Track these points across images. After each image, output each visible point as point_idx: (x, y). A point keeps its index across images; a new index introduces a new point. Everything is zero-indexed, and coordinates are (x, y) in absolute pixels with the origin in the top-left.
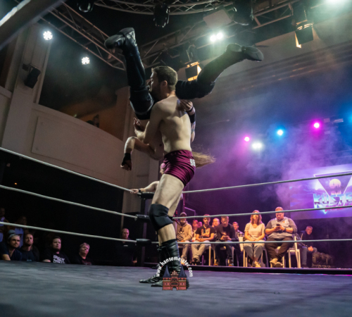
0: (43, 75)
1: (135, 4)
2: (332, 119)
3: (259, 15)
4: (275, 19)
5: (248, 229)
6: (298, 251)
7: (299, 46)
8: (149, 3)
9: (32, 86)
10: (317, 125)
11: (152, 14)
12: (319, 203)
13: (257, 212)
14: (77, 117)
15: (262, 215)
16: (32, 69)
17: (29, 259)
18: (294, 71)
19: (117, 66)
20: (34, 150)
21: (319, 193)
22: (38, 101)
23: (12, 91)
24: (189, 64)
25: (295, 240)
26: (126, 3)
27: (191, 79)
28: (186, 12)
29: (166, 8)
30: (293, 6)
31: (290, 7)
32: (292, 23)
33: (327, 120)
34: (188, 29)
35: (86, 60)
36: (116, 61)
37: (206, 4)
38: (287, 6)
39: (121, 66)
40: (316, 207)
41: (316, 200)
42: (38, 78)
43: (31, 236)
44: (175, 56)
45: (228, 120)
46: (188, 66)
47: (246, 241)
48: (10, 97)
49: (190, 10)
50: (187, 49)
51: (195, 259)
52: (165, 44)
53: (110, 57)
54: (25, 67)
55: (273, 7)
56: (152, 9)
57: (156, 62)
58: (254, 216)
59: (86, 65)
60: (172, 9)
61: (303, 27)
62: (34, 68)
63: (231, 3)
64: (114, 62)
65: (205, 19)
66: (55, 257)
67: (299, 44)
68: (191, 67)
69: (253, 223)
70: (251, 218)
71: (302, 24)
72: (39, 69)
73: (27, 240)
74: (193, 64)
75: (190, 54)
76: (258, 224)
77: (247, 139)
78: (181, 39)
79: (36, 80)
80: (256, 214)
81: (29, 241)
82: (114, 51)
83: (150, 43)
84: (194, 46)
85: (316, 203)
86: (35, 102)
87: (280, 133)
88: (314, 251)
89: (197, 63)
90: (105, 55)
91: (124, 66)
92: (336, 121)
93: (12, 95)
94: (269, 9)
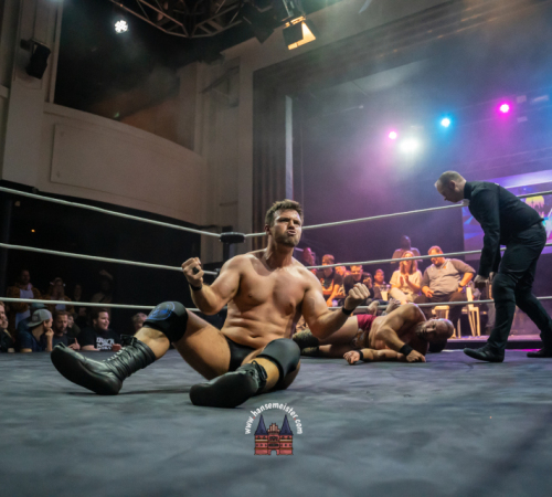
0: (56, 55)
2: (530, 96)
9: (40, 76)
10: (505, 108)
14: (119, 119)
16: (36, 47)
18: (463, 20)
19: (173, 31)
20: (54, 178)
22: (52, 98)
23: (8, 85)
24: (289, 20)
27: (292, 47)
33: (521, 99)
35: (121, 26)
36: (174, 23)
39: (180, 30)
42: (48, 61)
44: (265, 10)
45: (362, 107)
46: (288, 24)
48: (5, 95)
53: (160, 17)
54: (24, 44)
57: (236, 20)
59: (123, 33)
62: (39, 45)
64: (168, 25)
66: (99, 340)
68: (292, 26)
69: (403, 271)
70: (400, 265)
72: (48, 46)
74: (294, 21)
75: (289, 5)
76: (411, 272)
77: (393, 135)
79: (45, 65)
82: (166, 7)
86: (47, 100)
87: (446, 122)
89: (301, 19)
90: (152, 15)
91: (185, 30)
92: (538, 99)
93: (9, 93)
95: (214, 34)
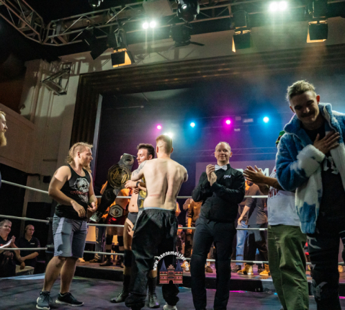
4: (211, 17)
7: (234, 50)
18: (220, 70)
19: (31, 37)
24: (117, 49)
27: (115, 67)
30: (232, 7)
31: (230, 9)
32: (231, 26)
33: (238, 119)
36: (31, 32)
38: (227, 7)
39: (36, 37)
46: (115, 51)
53: (23, 27)
57: (75, 40)
61: (242, 32)
64: (29, 32)
67: (236, 49)
68: (118, 53)
71: (241, 30)
74: (120, 51)
75: (119, 39)
83: (72, 17)
84: (122, 29)
89: (124, 50)
91: (39, 37)
94: (208, 5)
95: (61, 45)
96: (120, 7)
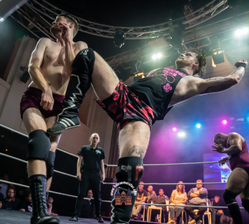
1: (102, 31)
2: (236, 118)
3: (187, 43)
5: (175, 195)
6: (210, 213)
7: (214, 65)
8: (111, 30)
9: (25, 82)
10: (225, 122)
11: (113, 37)
12: (225, 178)
13: (181, 183)
15: (185, 185)
17: (9, 207)
20: (22, 127)
21: (226, 171)
23: (11, 84)
24: (137, 74)
25: (208, 206)
26: (96, 29)
28: (137, 38)
29: (123, 34)
30: (210, 38)
31: (209, 39)
32: (210, 50)
33: (232, 119)
34: (137, 50)
37: (151, 33)
38: (207, 38)
40: (222, 181)
41: (223, 176)
43: (12, 191)
44: (127, 68)
46: (136, 75)
47: (172, 204)
48: (9, 88)
49: (140, 37)
50: (136, 63)
51: (134, 216)
52: (121, 59)
54: (22, 68)
55: (197, 39)
56: (113, 34)
58: (180, 186)
60: (127, 35)
61: (218, 53)
63: (168, 34)
65: (150, 43)
66: (29, 207)
68: (138, 76)
69: (178, 191)
70: (177, 187)
71: (217, 51)
73: (9, 194)
74: (139, 74)
75: (138, 67)
77: (175, 129)
78: (133, 56)
79: (29, 78)
80: (181, 184)
81: (11, 194)
83: (111, 58)
84: (140, 61)
85: (223, 178)
87: (198, 126)
88: (221, 214)
89: (142, 73)
92: (239, 120)
93: (11, 87)
94: (194, 39)
96: (139, 48)
